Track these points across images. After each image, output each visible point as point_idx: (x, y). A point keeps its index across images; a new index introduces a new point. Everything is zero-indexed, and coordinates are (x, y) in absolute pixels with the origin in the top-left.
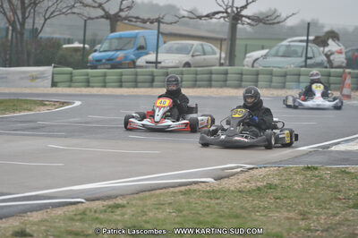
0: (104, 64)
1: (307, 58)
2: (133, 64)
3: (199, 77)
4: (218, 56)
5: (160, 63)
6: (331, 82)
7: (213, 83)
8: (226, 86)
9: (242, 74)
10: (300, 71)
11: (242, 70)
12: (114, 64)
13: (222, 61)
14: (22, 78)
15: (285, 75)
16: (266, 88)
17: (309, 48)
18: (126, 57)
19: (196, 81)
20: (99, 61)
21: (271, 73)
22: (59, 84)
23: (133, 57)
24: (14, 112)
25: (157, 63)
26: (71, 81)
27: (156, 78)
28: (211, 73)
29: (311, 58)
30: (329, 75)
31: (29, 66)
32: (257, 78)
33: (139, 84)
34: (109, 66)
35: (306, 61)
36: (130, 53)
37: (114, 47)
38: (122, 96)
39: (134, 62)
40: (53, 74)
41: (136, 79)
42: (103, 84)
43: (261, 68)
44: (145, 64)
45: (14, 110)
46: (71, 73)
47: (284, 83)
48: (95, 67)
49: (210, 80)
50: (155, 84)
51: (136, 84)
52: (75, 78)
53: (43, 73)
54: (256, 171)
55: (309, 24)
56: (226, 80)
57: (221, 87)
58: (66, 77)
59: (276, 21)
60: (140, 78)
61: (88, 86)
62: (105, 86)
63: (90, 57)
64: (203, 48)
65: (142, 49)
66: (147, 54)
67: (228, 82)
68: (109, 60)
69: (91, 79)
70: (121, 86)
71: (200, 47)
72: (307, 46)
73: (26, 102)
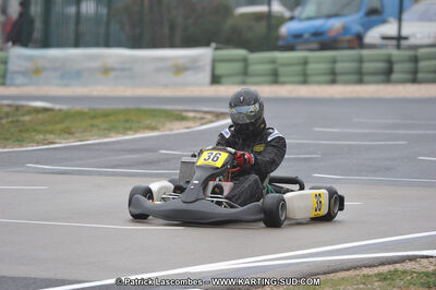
0: (307, 41)
2: (358, 41)
5: (406, 38)
12: (325, 42)
14: (158, 70)
18: (345, 29)
20: (298, 36)
22: (224, 80)
23: (357, 28)
24: (124, 134)
25: (399, 38)
26: (245, 73)
27: (397, 67)
31: (172, 45)
34: (315, 46)
36: (353, 21)
37: (326, 10)
38: (331, 101)
39: (359, 38)
40: (215, 61)
41: (360, 68)
42: (301, 78)
44: (379, 41)
45: (126, 130)
46: (245, 60)
48: (291, 48)
50: (395, 76)
51: (360, 77)
52: (253, 68)
53: (195, 60)
58: (238, 66)
60: (367, 66)
61: (276, 82)
62: (305, 82)
63: (284, 30)
65: (375, 15)
66: (384, 22)
68: (317, 34)
69: (282, 70)
70: (333, 82)
73: (153, 113)
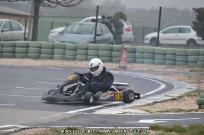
1: (96, 35)
3: (5, 49)
4: (23, 31)
6: (113, 55)
7: (16, 54)
8: (27, 57)
9: (40, 47)
10: (88, 46)
11: (41, 44)
13: (26, 36)
15: (76, 49)
16: (59, 59)
17: (98, 27)
19: (2, 52)
21: (64, 48)
28: (15, 46)
29: (100, 35)
30: (112, 50)
32: (53, 51)
35: (95, 38)
43: (58, 43)
47: (75, 56)
49: (14, 52)
54: (28, 130)
55: (98, 7)
56: (27, 53)
57: (23, 58)
59: (71, 4)
64: (11, 25)
67: (29, 54)
71: (8, 24)
72: (96, 25)
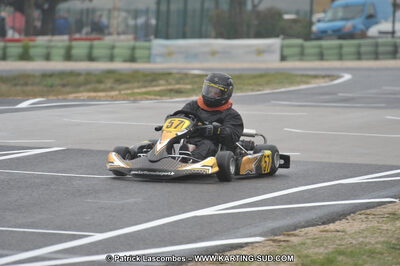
0: (330, 36)
12: (341, 34)
14: (247, 53)
18: (354, 27)
20: (324, 32)
22: (288, 58)
23: (361, 27)
26: (302, 54)
31: (248, 36)
33: (381, 57)
36: (358, 23)
39: (363, 33)
40: (282, 47)
41: (376, 51)
42: (338, 57)
44: (378, 35)
48: (319, 38)
53: (270, 46)
58: (296, 50)
60: (381, 49)
63: (314, 29)
65: (371, 18)
66: (376, 23)
69: (325, 52)
70: (359, 59)
